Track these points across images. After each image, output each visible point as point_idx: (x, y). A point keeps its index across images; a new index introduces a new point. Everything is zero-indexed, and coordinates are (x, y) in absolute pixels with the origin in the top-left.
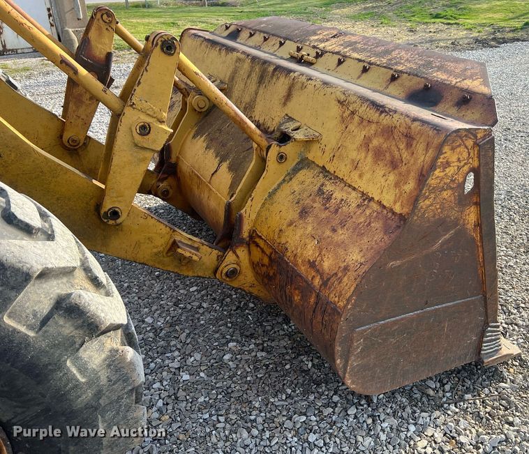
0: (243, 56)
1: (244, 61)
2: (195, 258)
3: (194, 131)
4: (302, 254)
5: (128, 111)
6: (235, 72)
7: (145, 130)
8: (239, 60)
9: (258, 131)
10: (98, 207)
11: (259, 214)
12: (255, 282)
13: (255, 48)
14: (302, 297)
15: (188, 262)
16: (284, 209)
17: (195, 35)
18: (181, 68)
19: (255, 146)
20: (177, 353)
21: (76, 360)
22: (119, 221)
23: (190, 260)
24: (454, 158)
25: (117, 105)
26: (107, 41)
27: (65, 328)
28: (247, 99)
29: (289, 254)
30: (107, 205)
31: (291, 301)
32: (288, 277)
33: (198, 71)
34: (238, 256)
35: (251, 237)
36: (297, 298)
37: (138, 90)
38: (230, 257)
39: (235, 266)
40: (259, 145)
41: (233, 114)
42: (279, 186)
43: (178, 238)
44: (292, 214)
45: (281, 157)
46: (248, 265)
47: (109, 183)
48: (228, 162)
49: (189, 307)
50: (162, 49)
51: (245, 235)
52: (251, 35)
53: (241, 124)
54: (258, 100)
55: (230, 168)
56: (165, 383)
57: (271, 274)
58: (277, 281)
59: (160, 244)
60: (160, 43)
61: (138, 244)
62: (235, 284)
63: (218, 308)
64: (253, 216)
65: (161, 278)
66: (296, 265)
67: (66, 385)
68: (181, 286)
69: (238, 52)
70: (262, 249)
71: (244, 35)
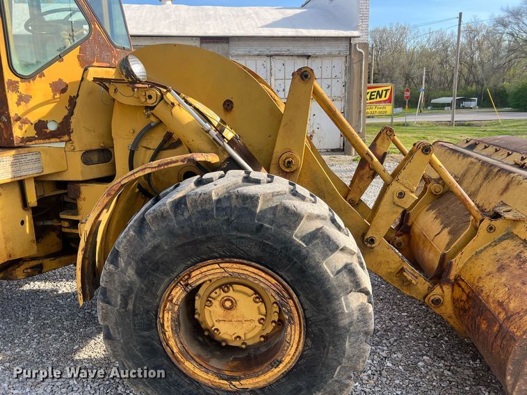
0: (475, 161)
1: (475, 164)
2: (414, 282)
3: (428, 207)
4: (494, 296)
5: (394, 183)
6: (467, 170)
7: (401, 195)
8: (472, 163)
9: (476, 208)
10: (364, 235)
11: (465, 265)
12: (453, 315)
13: (487, 156)
14: (488, 326)
15: (409, 284)
16: (486, 263)
17: (442, 145)
18: (431, 163)
19: (472, 218)
20: (386, 348)
21: (346, 299)
22: (373, 246)
23: (410, 283)
25: (389, 179)
26: (386, 146)
27: (346, 279)
28: (473, 189)
29: (483, 294)
30: (369, 235)
31: (479, 329)
32: (479, 310)
33: (441, 165)
34: (443, 291)
35: (456, 280)
36: (484, 326)
37: (403, 172)
38: (437, 290)
39: (440, 297)
40: (475, 218)
41: (460, 194)
42: (485, 248)
43: (405, 267)
44: (492, 268)
45: (491, 228)
46: (450, 300)
47: (373, 222)
48: (449, 228)
49: (399, 324)
50: (422, 151)
51: (452, 277)
52: (486, 147)
53: (464, 202)
54: (481, 190)
55: (450, 233)
56: (375, 362)
57: (467, 307)
58: (470, 313)
59: (393, 267)
60: (422, 147)
61: (380, 263)
62: (437, 311)
63: (420, 331)
64: (461, 266)
65: (384, 301)
66: (488, 302)
67: (338, 310)
68: (396, 310)
69: (473, 157)
70: (462, 288)
71: (480, 147)
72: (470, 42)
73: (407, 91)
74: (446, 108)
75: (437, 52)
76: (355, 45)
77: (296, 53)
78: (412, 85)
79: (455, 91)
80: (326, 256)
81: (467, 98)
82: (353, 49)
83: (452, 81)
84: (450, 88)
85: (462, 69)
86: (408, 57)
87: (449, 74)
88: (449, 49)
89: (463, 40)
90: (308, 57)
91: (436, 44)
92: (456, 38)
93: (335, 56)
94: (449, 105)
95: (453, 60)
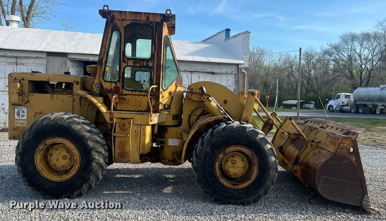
1: (307, 127)
3: (290, 143)
4: (312, 162)
5: (281, 129)
14: (310, 170)
19: (306, 143)
24: (346, 142)
25: (279, 128)
31: (308, 172)
32: (308, 168)
34: (297, 167)
35: (301, 162)
38: (295, 167)
42: (310, 152)
44: (312, 156)
45: (311, 145)
46: (299, 170)
54: (309, 134)
55: (298, 150)
57: (305, 170)
62: (296, 175)
64: (303, 158)
66: (310, 165)
70: (303, 165)
71: (309, 122)
72: (308, 63)
73: (268, 95)
74: (293, 108)
75: (286, 69)
76: (241, 68)
77: (206, 71)
78: (269, 90)
79: (299, 96)
80: (265, 145)
81: (307, 102)
82: (240, 70)
83: (296, 89)
84: (296, 94)
85: (303, 82)
86: (265, 70)
87: (294, 84)
88: (294, 67)
89: (303, 61)
90: (213, 73)
91: (285, 63)
92: (298, 60)
93: (229, 74)
94: (295, 105)
95: (297, 74)
